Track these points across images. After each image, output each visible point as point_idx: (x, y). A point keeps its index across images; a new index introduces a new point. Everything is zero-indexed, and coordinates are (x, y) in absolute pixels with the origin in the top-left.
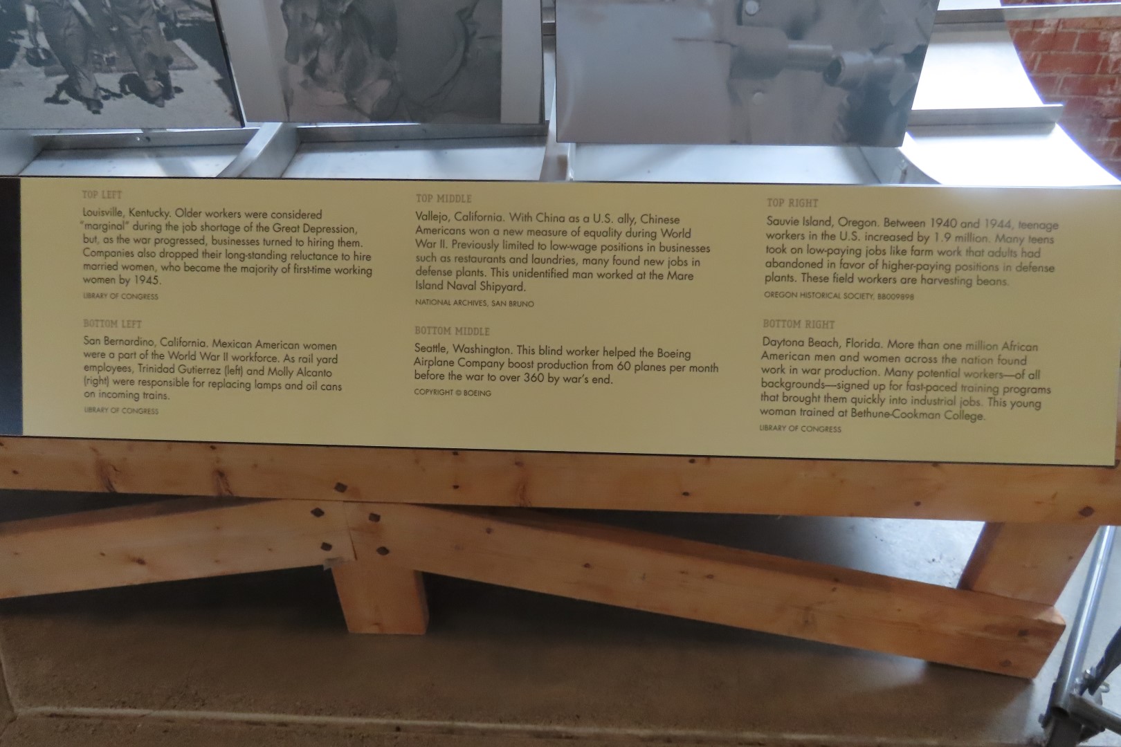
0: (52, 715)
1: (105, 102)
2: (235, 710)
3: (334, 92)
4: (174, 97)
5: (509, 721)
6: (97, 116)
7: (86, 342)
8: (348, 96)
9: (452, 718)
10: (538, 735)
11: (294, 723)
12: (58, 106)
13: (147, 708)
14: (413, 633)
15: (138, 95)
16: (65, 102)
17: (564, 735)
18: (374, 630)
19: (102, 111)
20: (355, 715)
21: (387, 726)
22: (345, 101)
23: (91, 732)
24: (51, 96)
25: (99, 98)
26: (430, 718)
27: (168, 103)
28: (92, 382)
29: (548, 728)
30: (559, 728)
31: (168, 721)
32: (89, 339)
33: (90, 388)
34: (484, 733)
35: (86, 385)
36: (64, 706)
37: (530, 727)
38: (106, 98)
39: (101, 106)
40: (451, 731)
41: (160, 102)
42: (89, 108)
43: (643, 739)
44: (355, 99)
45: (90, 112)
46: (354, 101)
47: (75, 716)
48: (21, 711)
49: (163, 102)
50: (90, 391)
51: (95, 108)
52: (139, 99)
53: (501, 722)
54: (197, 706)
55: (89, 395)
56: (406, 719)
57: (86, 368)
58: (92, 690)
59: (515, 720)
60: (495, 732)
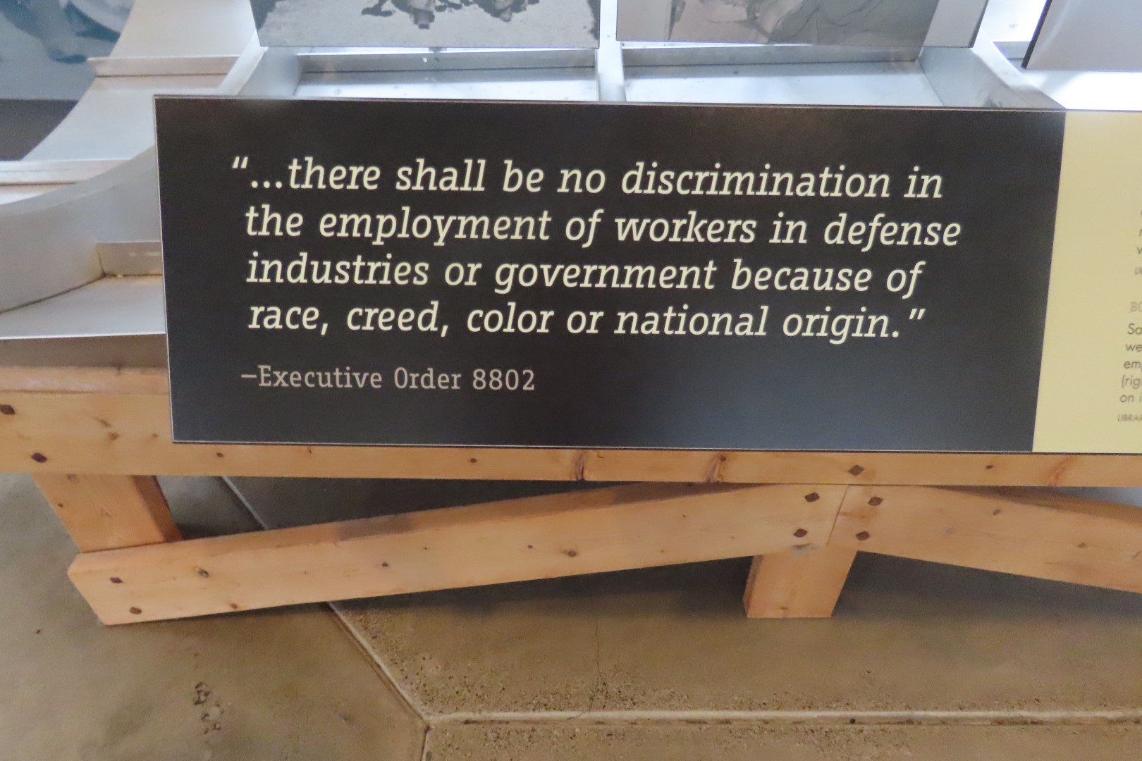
0: (467, 722)
1: (437, 15)
2: (671, 708)
3: (735, 5)
4: (525, 9)
5: (969, 709)
6: (425, 31)
7: (1131, 331)
8: (751, 11)
9: (908, 707)
10: (1000, 722)
11: (739, 720)
12: (378, 19)
13: (574, 710)
14: (822, 616)
15: (481, 5)
16: (388, 14)
17: (1029, 721)
18: (779, 614)
19: (432, 25)
20: (804, 708)
21: (839, 719)
22: (744, 16)
23: (527, 740)
24: (371, 5)
25: (432, 8)
26: (885, 709)
27: (517, 16)
28: (1132, 382)
29: (1012, 714)
30: (1025, 713)
31: (599, 723)
32: (1135, 327)
33: (1129, 390)
34: (943, 722)
35: (1123, 387)
36: (480, 711)
37: (993, 714)
38: (440, 9)
39: (431, 18)
40: (910, 721)
41: (506, 15)
42: (416, 22)
43: (1111, 722)
44: (757, 15)
45: (416, 27)
46: (756, 18)
47: (492, 722)
48: (434, 719)
49: (511, 14)
50: (1127, 395)
51: (423, 22)
52: (482, 10)
53: (961, 709)
54: (628, 706)
55: (1125, 399)
56: (861, 711)
57: (1127, 365)
58: (501, 692)
59: (974, 707)
60: (956, 721)
